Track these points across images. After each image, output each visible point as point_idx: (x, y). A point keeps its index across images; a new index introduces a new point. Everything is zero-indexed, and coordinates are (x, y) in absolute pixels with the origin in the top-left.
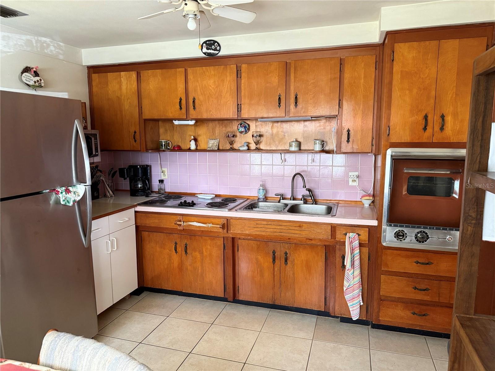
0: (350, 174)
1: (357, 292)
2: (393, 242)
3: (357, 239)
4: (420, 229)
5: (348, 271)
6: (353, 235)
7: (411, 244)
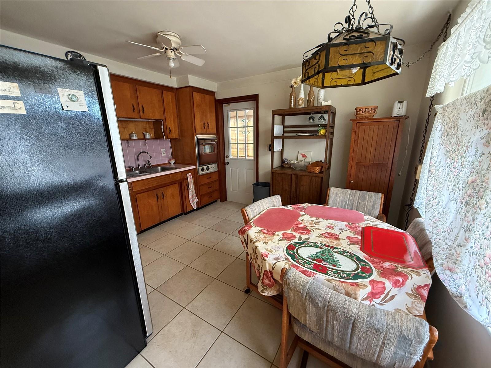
0: (162, 150)
1: (195, 197)
2: (201, 173)
3: (191, 175)
4: (207, 166)
5: (190, 190)
6: (190, 174)
7: (206, 172)
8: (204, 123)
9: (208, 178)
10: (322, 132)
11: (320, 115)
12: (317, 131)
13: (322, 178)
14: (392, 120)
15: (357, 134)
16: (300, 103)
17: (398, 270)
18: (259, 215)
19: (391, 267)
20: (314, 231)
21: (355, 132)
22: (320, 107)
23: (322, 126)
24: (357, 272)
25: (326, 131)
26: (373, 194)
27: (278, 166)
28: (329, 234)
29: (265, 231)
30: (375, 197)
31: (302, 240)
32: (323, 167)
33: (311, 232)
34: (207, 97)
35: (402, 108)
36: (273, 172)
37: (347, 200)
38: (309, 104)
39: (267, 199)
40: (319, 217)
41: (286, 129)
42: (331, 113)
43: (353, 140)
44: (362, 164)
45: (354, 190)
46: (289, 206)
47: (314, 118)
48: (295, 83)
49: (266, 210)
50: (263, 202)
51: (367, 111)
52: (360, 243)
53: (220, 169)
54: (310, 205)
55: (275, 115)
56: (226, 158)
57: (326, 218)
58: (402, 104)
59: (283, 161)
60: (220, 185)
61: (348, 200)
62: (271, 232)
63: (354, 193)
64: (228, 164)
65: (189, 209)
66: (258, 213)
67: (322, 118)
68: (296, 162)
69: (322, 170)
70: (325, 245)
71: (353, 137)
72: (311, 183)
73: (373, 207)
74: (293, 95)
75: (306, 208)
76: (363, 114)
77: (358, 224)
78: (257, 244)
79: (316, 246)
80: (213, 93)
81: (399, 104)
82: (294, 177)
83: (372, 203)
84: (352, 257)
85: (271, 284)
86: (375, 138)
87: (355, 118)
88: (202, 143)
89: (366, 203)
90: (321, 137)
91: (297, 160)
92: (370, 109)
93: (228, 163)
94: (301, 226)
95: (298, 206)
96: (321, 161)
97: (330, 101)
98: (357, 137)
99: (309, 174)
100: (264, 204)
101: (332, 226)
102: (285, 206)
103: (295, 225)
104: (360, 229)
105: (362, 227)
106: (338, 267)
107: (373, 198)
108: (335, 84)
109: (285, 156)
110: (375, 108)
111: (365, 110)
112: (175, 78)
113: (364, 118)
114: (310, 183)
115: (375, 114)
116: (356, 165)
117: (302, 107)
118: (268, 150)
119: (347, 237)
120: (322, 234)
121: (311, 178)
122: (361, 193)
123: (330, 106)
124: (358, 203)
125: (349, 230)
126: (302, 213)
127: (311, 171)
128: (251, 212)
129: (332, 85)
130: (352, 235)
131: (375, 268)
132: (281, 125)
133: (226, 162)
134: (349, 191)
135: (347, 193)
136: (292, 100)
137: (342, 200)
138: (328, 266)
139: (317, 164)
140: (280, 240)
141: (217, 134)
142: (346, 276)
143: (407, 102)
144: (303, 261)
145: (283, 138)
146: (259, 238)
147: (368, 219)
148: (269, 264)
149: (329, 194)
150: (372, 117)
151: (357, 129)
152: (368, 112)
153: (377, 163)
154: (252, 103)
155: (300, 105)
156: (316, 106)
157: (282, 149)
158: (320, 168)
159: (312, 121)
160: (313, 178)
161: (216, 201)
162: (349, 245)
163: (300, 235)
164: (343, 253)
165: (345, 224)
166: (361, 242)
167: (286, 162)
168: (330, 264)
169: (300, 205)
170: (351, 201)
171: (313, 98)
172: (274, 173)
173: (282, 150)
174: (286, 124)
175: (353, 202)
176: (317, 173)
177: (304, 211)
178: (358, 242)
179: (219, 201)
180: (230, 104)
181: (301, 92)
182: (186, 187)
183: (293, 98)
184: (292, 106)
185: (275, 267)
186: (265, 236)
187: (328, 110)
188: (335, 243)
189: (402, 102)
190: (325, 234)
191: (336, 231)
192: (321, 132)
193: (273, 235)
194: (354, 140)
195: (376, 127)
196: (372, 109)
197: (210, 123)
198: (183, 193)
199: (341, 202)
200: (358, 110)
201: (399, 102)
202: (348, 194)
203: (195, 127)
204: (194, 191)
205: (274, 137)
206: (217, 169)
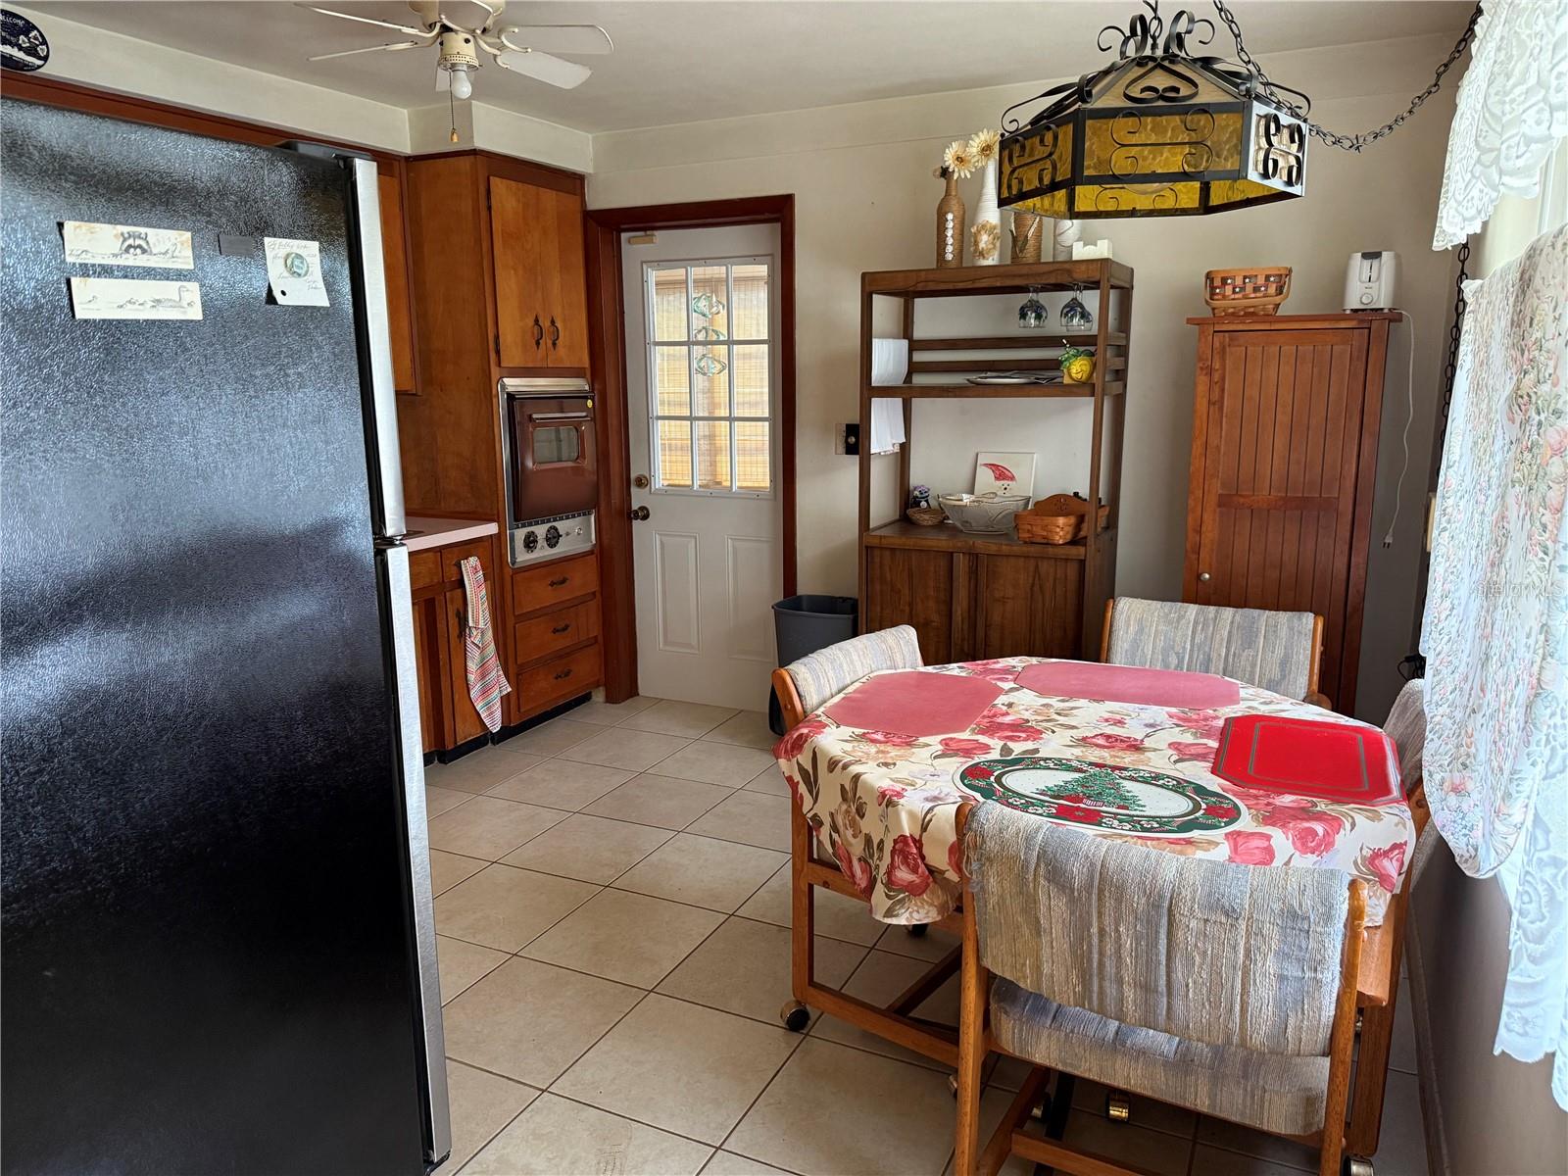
1: (496, 674)
2: (524, 557)
3: (479, 567)
4: (550, 525)
5: (475, 637)
6: (473, 561)
7: (543, 553)
8: (537, 321)
9: (552, 584)
10: (1078, 368)
11: (1066, 297)
12: (1056, 365)
13: (1082, 563)
14: (1343, 325)
15: (1216, 377)
16: (982, 245)
17: (1318, 809)
18: (842, 695)
19: (1300, 803)
20: (1053, 732)
21: (1210, 371)
22: (1067, 266)
23: (1075, 341)
24: (1192, 817)
25: (1094, 366)
26: (1283, 617)
27: (887, 521)
28: (1108, 737)
29: (879, 737)
30: (1291, 629)
31: (1014, 754)
32: (1086, 518)
33: (1043, 735)
34: (550, 198)
35: (1379, 278)
36: (867, 547)
37: (1184, 648)
38: (1021, 251)
39: (865, 641)
40: (1071, 694)
41: (919, 357)
42: (1112, 287)
43: (1202, 404)
44: (1241, 500)
45: (1212, 608)
46: (955, 665)
47: (1042, 307)
48: (960, 159)
49: (864, 680)
50: (851, 650)
51: (1249, 288)
52: (1213, 756)
53: (606, 541)
54: (1034, 660)
55: (874, 296)
56: (634, 490)
57: (1098, 697)
58: (1376, 262)
59: (908, 500)
60: (607, 622)
61: (1188, 647)
62: (899, 737)
63: (1212, 615)
64: (646, 517)
65: (466, 732)
66: (834, 690)
67: (1074, 308)
68: (967, 499)
69: (1083, 534)
70: (1091, 764)
71: (1202, 387)
72: (1036, 588)
73: (1283, 671)
74: (952, 212)
75: (1020, 669)
76: (1237, 296)
77: (1215, 711)
78: (855, 769)
79: (1062, 765)
80: (571, 182)
81: (1367, 263)
82: (961, 563)
83: (1279, 652)
84: (1180, 787)
85: (918, 881)
86: (1285, 396)
87: (1207, 313)
88: (530, 416)
89: (1257, 655)
90: (1075, 390)
91: (973, 493)
92: (1261, 281)
93: (644, 514)
94: (1007, 720)
95: (988, 664)
96: (1076, 494)
97: (1106, 241)
98: (1217, 389)
99: (1025, 549)
100: (855, 657)
101: (1118, 717)
102: (937, 666)
103: (984, 717)
104: (1221, 723)
105: (1226, 720)
106: (1135, 810)
107: (1283, 632)
108: (1111, 207)
109: (917, 477)
110: (1282, 280)
111: (1244, 283)
112: (406, 111)
113: (1242, 313)
114: (1033, 585)
115: (1284, 299)
116: (1220, 505)
117: (989, 262)
118: (841, 448)
119: (1170, 745)
120: (1084, 739)
121: (1037, 567)
122: (1238, 618)
123: (1104, 263)
124: (1227, 655)
125: (1178, 725)
126: (1006, 686)
127: (1034, 536)
128: (810, 680)
129: (1101, 209)
130: (1188, 738)
131: (1249, 808)
132: (899, 338)
133: (635, 507)
134: (1192, 610)
135: (1184, 616)
136: (949, 233)
137: (1164, 649)
138: (1104, 808)
139: (1059, 504)
140: (935, 757)
141: (595, 371)
142: (1156, 825)
143: (1398, 257)
144: (1023, 801)
145: (906, 392)
146: (860, 754)
147: (1252, 697)
148: (912, 815)
149: (1111, 626)
150: (1271, 312)
151: (1217, 358)
152: (1256, 289)
153: (1301, 495)
154: (761, 235)
155: (982, 254)
156: (1051, 260)
157: (902, 446)
158: (1072, 520)
159: (1032, 321)
160: (1044, 566)
161: (586, 698)
162: (1176, 762)
163: (1005, 744)
164: (1153, 779)
165: (1168, 713)
166: (1216, 755)
167: (923, 504)
168: (1110, 804)
169: (998, 662)
170: (1199, 650)
171: (1035, 225)
172: (871, 547)
173: (905, 448)
174: (920, 332)
175: (1209, 656)
176: (1061, 542)
177: (1015, 680)
178: (1207, 754)
179: (599, 696)
180: (656, 233)
181: (984, 197)
182: (453, 622)
183: (950, 225)
184: (949, 257)
185: (931, 820)
186: (881, 748)
187: (1097, 279)
188: (1128, 759)
189: (1377, 255)
190: (1093, 737)
191: (1134, 730)
192: (1074, 371)
193: (909, 744)
194: (1205, 402)
195: (1289, 349)
196: (1267, 277)
197: (564, 321)
198: (443, 656)
199: (1160, 657)
200: (1217, 282)
201: (1365, 256)
202: (1189, 623)
203: (497, 337)
204: (493, 644)
205: (869, 391)
206: (594, 542)
